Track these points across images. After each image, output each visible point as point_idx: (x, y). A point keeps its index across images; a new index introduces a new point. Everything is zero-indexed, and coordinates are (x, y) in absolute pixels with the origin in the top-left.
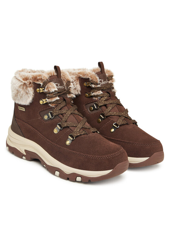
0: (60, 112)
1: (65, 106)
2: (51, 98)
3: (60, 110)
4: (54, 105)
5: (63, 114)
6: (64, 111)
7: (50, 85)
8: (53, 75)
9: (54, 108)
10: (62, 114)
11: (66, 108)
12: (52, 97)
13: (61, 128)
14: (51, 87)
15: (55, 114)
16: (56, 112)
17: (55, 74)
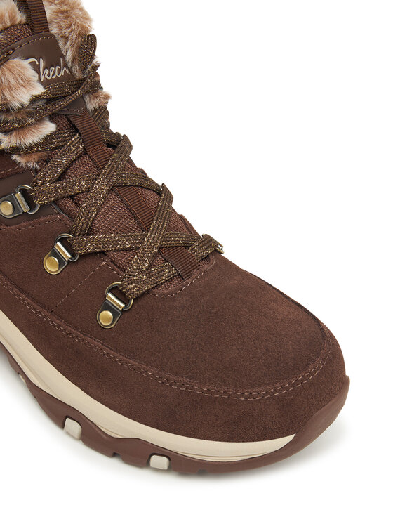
0: (61, 188)
1: (80, 156)
2: (17, 129)
3: (60, 178)
4: (36, 156)
5: (76, 194)
6: (78, 183)
7: (7, 73)
8: (12, 26)
9: (37, 171)
10: (72, 197)
11: (86, 164)
12: (22, 127)
13: (73, 256)
14: (13, 82)
15: (41, 200)
16: (48, 190)
17: (20, 17)
